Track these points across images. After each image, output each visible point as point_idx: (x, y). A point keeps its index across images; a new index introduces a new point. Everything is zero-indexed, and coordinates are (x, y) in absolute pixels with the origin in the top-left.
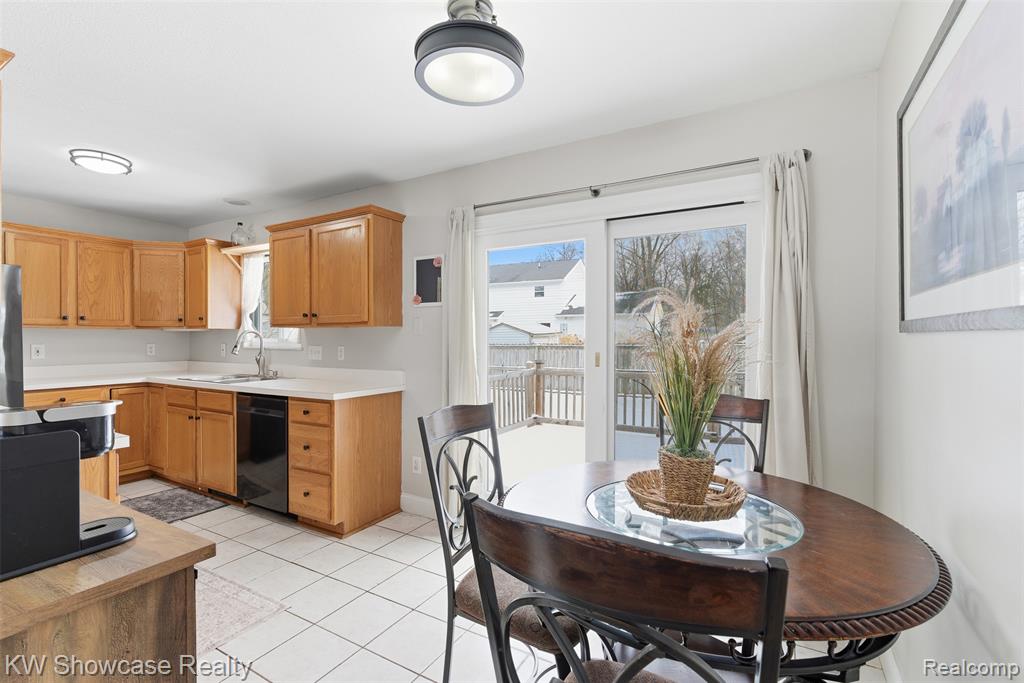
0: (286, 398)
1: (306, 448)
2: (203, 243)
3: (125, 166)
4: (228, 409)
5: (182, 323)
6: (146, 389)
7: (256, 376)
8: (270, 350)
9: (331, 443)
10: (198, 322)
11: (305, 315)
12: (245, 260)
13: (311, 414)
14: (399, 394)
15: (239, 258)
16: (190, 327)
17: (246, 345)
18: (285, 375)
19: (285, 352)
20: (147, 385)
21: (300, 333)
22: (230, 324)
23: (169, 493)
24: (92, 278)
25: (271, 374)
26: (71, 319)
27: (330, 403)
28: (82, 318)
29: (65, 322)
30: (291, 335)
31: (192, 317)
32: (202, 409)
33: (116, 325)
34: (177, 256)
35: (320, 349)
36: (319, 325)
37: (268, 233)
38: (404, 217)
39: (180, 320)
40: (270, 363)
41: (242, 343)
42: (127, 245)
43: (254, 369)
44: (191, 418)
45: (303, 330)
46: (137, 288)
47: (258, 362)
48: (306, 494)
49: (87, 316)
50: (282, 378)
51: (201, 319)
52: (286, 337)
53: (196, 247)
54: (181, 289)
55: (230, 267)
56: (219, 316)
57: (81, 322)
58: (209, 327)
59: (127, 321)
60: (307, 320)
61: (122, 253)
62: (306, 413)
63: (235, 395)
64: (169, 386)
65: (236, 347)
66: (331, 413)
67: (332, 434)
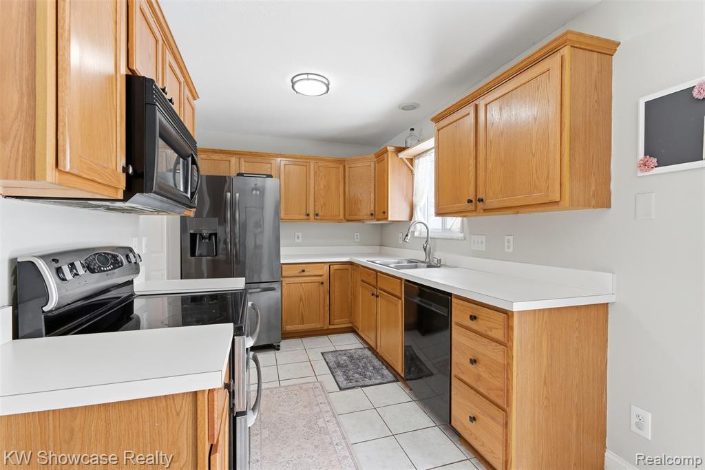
0: (450, 294)
1: (473, 361)
2: (386, 151)
3: (325, 83)
4: (398, 294)
5: (373, 217)
6: (350, 266)
7: (423, 262)
8: (435, 238)
9: (507, 368)
10: (381, 216)
11: (470, 201)
12: (416, 161)
13: (479, 321)
14: (605, 306)
15: (411, 160)
16: (378, 220)
17: (416, 234)
18: (448, 264)
19: (448, 240)
20: (350, 263)
21: (463, 221)
22: (405, 217)
23: (359, 352)
24: (322, 187)
25: (436, 261)
26: (312, 216)
27: (508, 314)
28: (317, 215)
29: (308, 217)
30: (454, 223)
31: (380, 212)
32: (381, 289)
33: (334, 219)
34: (370, 165)
35: (484, 238)
36: (485, 210)
37: (433, 124)
38: (618, 44)
39: (372, 214)
40: (435, 251)
41: (413, 232)
42: (342, 162)
43: (421, 256)
44: (373, 295)
45: (465, 219)
46: (347, 192)
47: (425, 249)
48: (473, 419)
49: (320, 214)
50: (446, 266)
51: (384, 213)
52: (448, 227)
53: (381, 156)
54: (373, 190)
55: (405, 170)
56: (396, 211)
57: (316, 217)
58: (390, 219)
59: (342, 217)
60: (472, 207)
61: (339, 168)
62: (473, 318)
63: (403, 282)
64: (362, 266)
65: (407, 235)
66: (509, 328)
67: (508, 355)
